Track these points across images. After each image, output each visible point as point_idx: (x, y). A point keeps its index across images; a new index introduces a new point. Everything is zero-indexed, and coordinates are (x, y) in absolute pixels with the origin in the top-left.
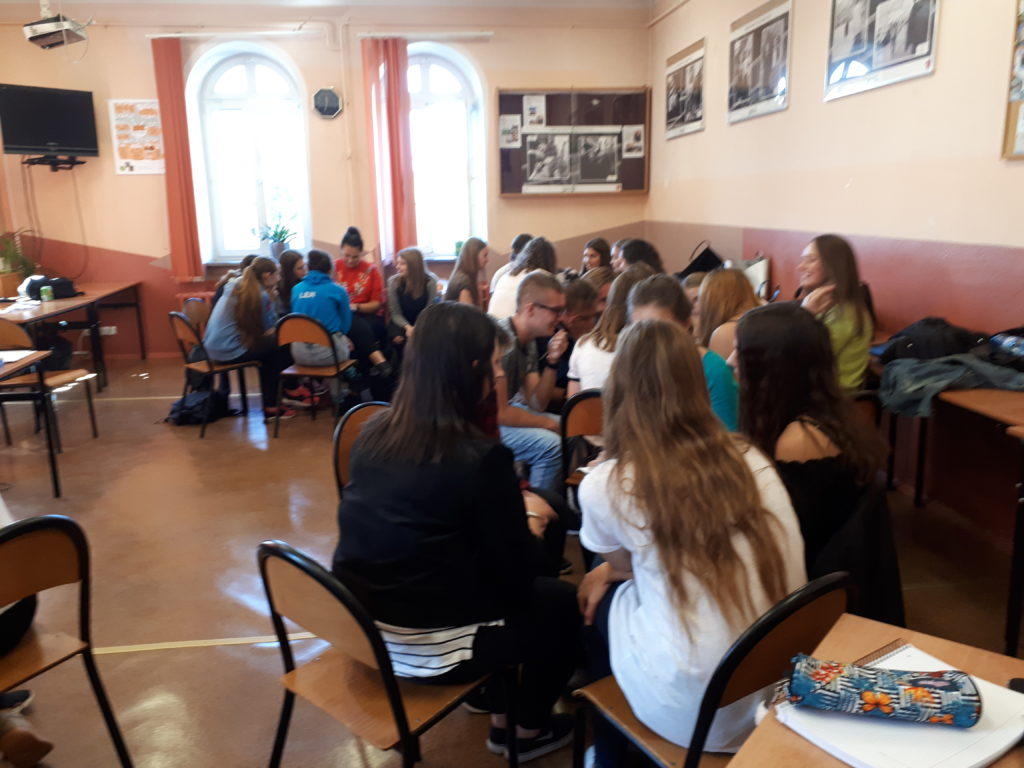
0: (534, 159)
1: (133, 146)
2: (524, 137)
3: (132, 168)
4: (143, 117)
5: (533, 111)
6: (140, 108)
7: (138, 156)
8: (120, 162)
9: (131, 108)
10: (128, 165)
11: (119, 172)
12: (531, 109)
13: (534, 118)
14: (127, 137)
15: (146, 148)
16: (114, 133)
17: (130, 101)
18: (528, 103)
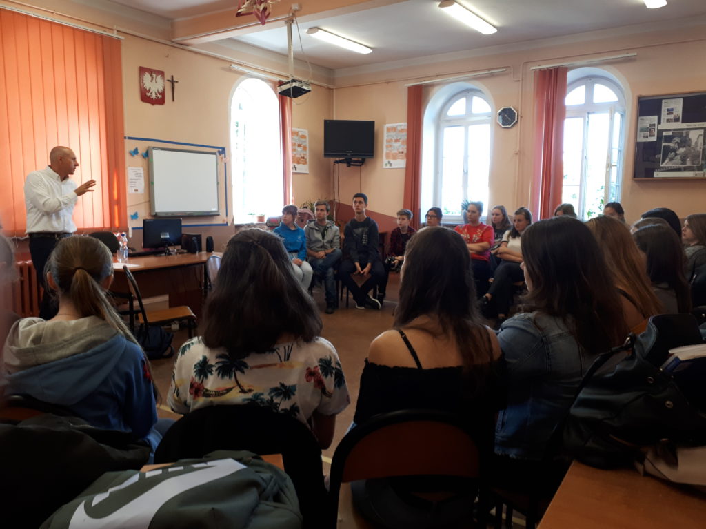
0: (668, 150)
1: (393, 152)
2: (660, 132)
3: (391, 165)
4: (400, 134)
5: (670, 111)
6: (399, 129)
7: (394, 158)
8: (385, 161)
9: (394, 129)
10: (389, 162)
11: (384, 167)
12: (668, 110)
13: (671, 117)
14: (391, 146)
15: (399, 152)
16: (385, 144)
17: (394, 125)
18: (665, 106)
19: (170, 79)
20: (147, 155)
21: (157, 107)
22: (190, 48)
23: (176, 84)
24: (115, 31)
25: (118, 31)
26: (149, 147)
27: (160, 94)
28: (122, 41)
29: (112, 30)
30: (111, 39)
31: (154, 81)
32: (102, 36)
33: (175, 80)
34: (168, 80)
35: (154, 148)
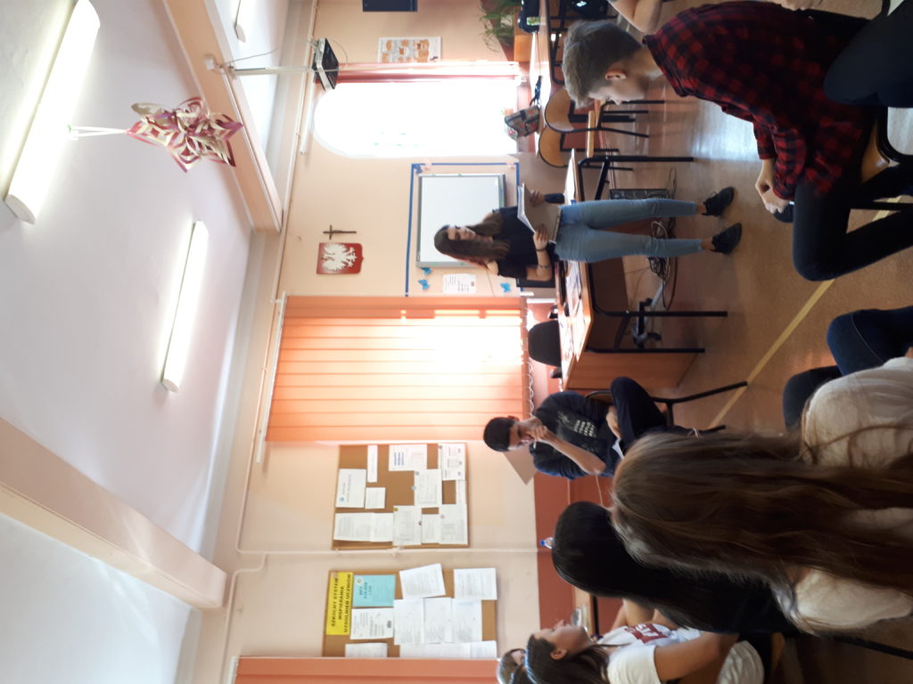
19: (328, 236)
20: (427, 269)
21: (364, 254)
22: (286, 208)
23: (334, 229)
24: (278, 301)
25: (277, 298)
26: (417, 266)
27: (348, 250)
28: (288, 294)
29: (275, 305)
30: (287, 307)
31: (333, 256)
32: (286, 317)
33: (328, 230)
34: (330, 238)
35: (418, 259)
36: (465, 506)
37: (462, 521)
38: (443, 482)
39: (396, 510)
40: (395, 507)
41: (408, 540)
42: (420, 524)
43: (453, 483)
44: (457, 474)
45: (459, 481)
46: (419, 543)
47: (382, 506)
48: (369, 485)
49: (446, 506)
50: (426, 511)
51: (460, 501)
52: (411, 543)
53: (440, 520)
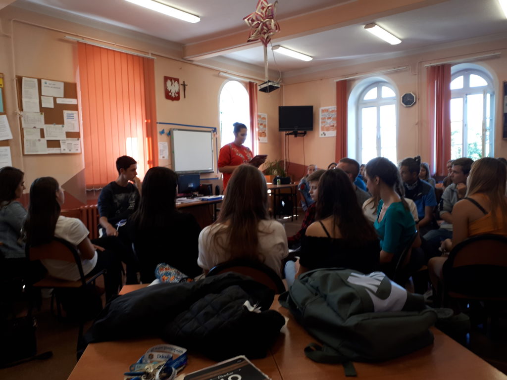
1: (326, 126)
3: (325, 135)
4: (331, 113)
6: (330, 110)
7: (328, 129)
8: (321, 132)
9: (327, 111)
10: (324, 133)
11: (320, 136)
14: (324, 122)
15: (331, 126)
16: (320, 121)
17: (327, 108)
19: (182, 83)
20: (170, 134)
21: (175, 102)
22: (194, 63)
23: (186, 87)
24: (150, 54)
25: (152, 54)
26: (171, 129)
27: (177, 93)
28: (155, 61)
29: (148, 53)
30: (148, 59)
31: (173, 85)
32: (143, 58)
33: (186, 84)
34: (181, 85)
35: (174, 129)
36: (47, 153)
37: (37, 151)
38: (59, 141)
39: (42, 114)
40: (43, 113)
41: (25, 120)
42: (34, 127)
43: (59, 146)
44: (64, 148)
45: (61, 150)
46: (23, 126)
47: (43, 106)
48: (55, 99)
49: (46, 142)
50: (42, 131)
51: (49, 150)
52: (23, 122)
53: (38, 139)
